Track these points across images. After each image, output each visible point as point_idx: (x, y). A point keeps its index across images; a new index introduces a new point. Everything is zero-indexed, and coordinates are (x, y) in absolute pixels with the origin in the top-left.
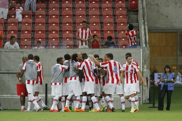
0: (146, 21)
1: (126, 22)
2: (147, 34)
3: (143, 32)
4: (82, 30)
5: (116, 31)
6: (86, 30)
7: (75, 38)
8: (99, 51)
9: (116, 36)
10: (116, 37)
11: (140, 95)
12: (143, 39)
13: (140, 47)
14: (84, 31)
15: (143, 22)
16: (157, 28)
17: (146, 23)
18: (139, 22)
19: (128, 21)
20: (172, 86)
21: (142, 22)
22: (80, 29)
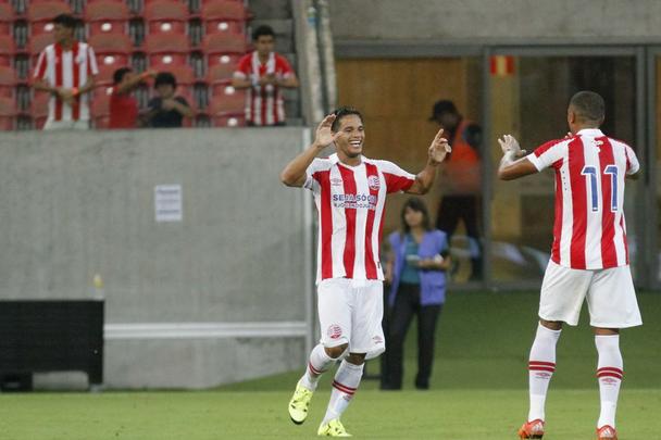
0: (324, 11)
1: (241, 15)
2: (330, 68)
3: (312, 60)
4: (59, 53)
5: (197, 54)
6: (75, 51)
7: (23, 87)
8: (127, 139)
9: (196, 75)
10: (201, 78)
11: (303, 325)
12: (315, 88)
13: (300, 121)
14: (67, 57)
15: (312, 17)
16: (372, 39)
17: (325, 22)
18: (296, 14)
19: (247, 11)
20: (440, 287)
21: (309, 15)
22: (50, 50)
